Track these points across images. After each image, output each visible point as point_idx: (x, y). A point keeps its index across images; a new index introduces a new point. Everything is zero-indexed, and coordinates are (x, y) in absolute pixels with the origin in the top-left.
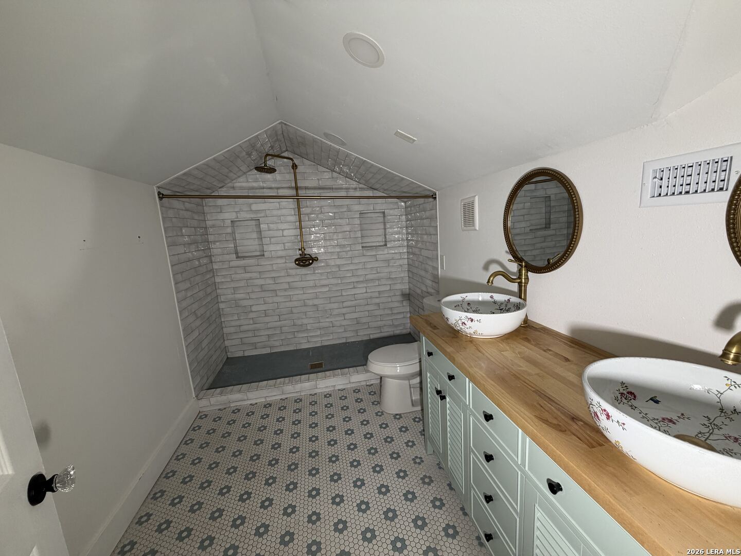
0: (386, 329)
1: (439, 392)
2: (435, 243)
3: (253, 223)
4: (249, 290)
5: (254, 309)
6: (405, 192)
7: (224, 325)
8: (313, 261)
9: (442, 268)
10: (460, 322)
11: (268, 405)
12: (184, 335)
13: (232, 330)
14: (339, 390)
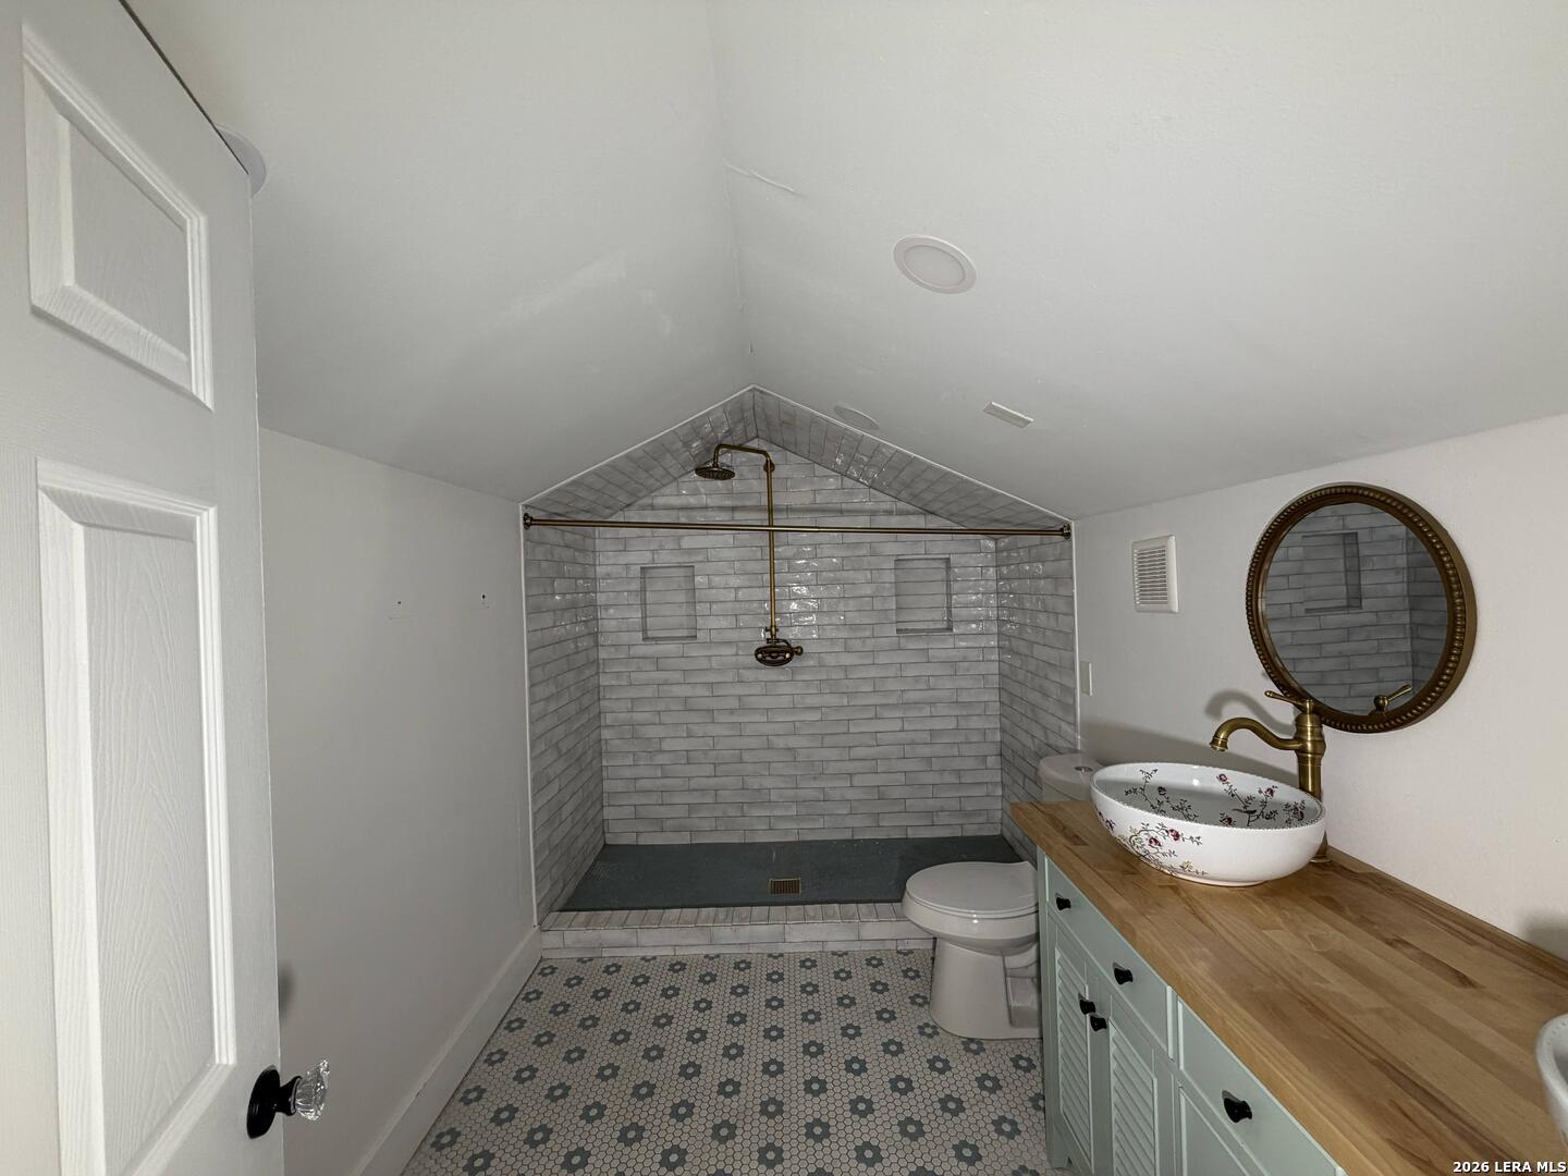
0: (942, 819)
1: (1087, 1007)
2: (1067, 634)
3: (681, 572)
4: (661, 706)
5: (666, 745)
6: (997, 521)
7: (605, 774)
8: (792, 655)
9: (1085, 690)
10: (1143, 836)
11: (678, 967)
12: (533, 789)
13: (620, 786)
14: (834, 953)
